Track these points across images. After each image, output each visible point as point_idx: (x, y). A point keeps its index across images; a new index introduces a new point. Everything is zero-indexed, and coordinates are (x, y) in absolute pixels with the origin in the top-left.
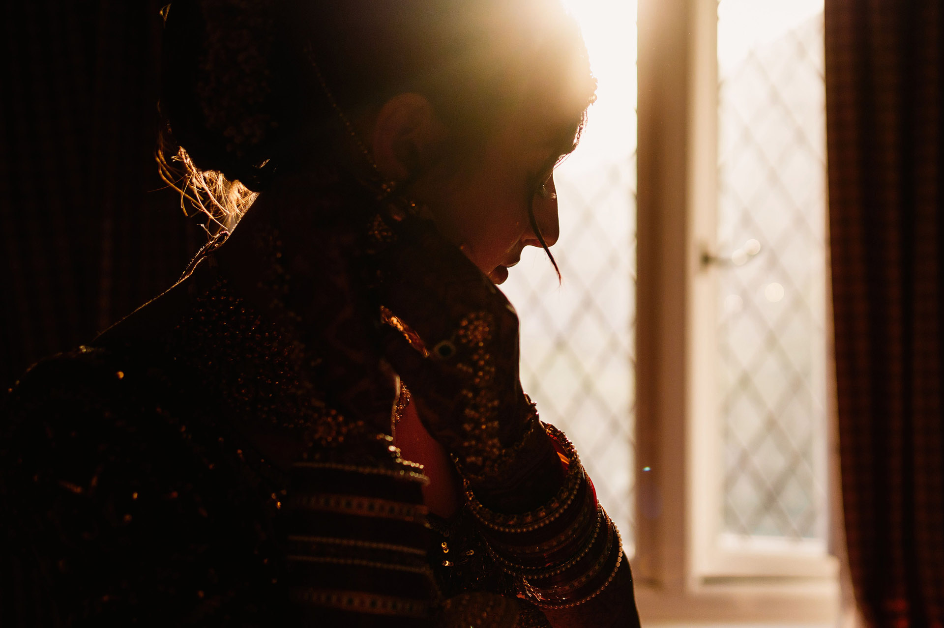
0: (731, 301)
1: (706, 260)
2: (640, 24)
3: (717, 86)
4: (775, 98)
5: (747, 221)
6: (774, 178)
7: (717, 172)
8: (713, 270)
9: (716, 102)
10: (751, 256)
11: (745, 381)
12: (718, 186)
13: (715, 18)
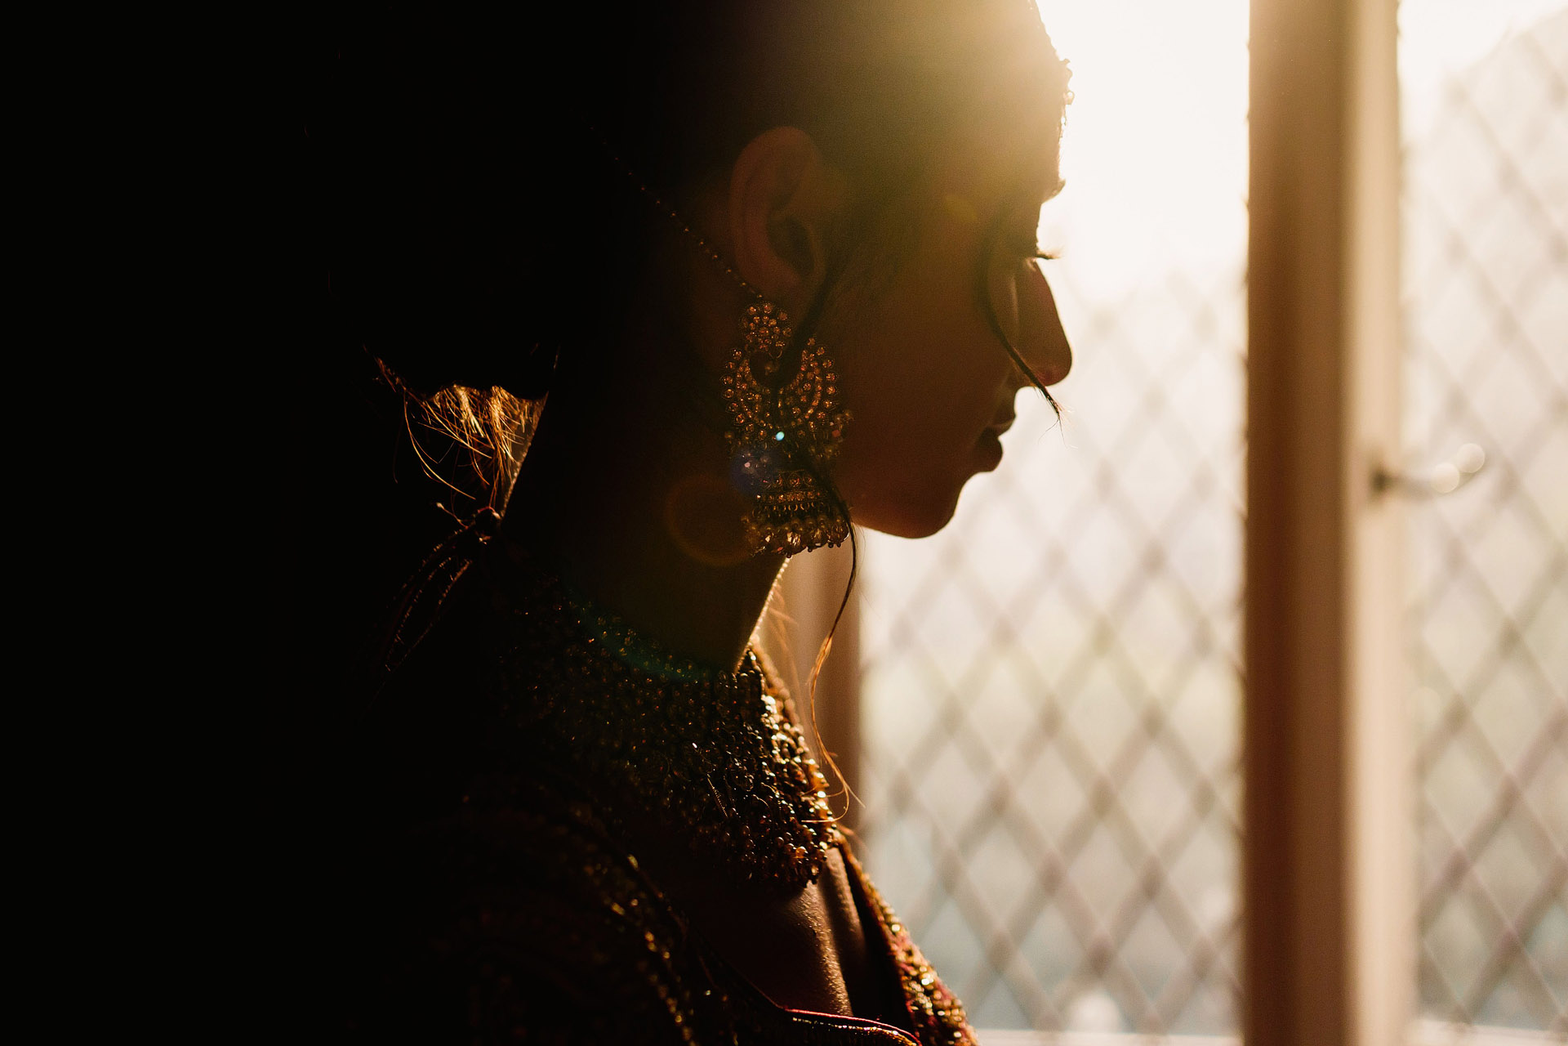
0: (1427, 563)
1: (1381, 482)
2: (1254, 47)
3: (1398, 157)
4: (1509, 177)
5: (1456, 406)
6: (1508, 328)
7: (1400, 317)
8: (1394, 506)
9: (1398, 184)
10: (1469, 476)
11: (1457, 719)
12: (1402, 342)
13: (1393, 31)
